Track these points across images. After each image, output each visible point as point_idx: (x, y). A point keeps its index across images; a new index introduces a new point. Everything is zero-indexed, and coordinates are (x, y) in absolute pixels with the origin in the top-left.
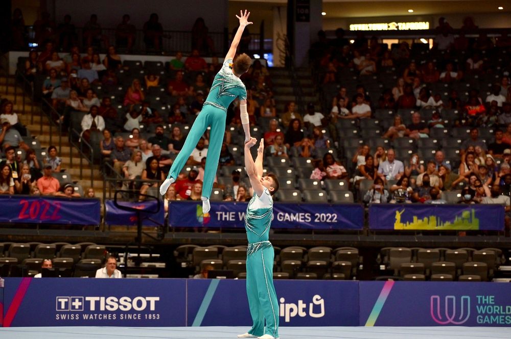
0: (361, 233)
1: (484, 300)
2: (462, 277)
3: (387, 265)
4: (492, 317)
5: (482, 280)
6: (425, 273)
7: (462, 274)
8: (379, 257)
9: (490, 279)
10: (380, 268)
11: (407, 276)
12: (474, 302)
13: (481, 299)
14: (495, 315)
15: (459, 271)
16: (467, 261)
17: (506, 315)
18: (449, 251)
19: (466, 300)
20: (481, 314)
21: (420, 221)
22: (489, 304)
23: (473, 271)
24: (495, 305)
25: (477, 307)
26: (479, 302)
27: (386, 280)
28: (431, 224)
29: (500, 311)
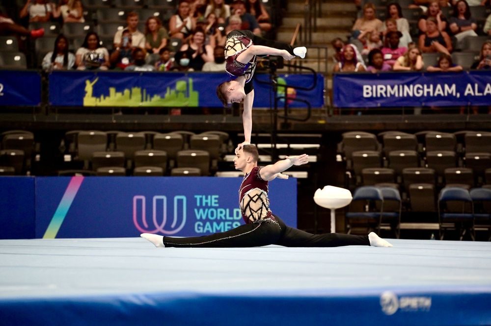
0: (38, 110)
1: (204, 201)
2: (175, 171)
3: (73, 155)
4: (215, 224)
5: (202, 174)
6: (125, 166)
7: (176, 166)
8: (63, 143)
9: (212, 173)
10: (63, 158)
11: (101, 170)
12: (192, 204)
13: (201, 200)
14: (218, 222)
15: (172, 163)
16: (183, 149)
17: (233, 221)
18: (158, 136)
19: (180, 202)
20: (201, 220)
21: (119, 95)
22: (211, 207)
23: (190, 162)
24: (220, 207)
25: (196, 210)
26: (198, 204)
27: (73, 175)
28: (133, 99)
29: (225, 216)
